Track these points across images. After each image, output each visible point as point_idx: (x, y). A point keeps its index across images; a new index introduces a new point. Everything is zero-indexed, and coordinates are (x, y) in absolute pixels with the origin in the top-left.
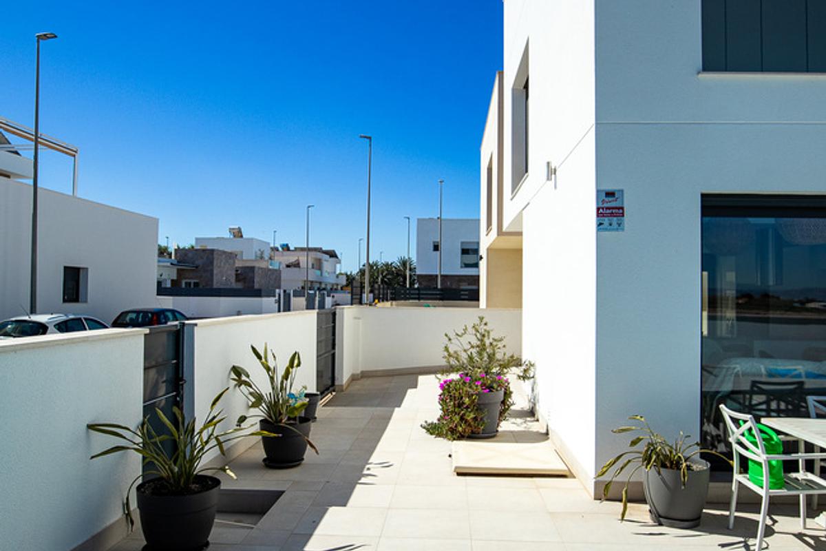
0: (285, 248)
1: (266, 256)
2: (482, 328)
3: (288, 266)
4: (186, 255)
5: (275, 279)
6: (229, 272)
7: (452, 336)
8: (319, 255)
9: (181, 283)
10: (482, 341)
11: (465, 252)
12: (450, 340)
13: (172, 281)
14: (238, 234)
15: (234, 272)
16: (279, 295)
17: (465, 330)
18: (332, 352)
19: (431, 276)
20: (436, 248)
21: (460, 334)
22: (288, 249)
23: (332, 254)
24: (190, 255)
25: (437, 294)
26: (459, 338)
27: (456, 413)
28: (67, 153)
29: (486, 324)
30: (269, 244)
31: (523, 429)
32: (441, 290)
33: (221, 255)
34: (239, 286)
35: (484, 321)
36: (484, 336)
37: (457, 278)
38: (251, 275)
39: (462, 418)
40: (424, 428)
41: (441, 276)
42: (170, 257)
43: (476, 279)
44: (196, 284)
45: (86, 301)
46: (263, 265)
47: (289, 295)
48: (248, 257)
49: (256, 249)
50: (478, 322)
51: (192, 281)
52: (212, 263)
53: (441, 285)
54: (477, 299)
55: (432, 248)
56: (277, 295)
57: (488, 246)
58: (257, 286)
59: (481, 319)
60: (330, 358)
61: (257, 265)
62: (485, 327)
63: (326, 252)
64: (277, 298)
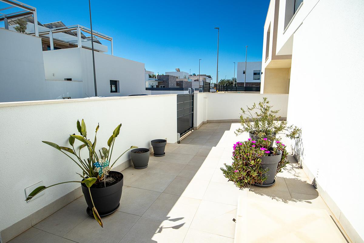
0: (194, 75)
1: (187, 77)
2: (265, 105)
3: (195, 81)
4: (160, 77)
5: (190, 85)
6: (174, 83)
7: (245, 109)
8: (205, 77)
9: (159, 86)
10: (265, 113)
11: (255, 74)
12: (244, 112)
13: (156, 86)
14: (178, 70)
15: (176, 83)
16: (190, 90)
17: (254, 106)
18: (192, 112)
19: (242, 83)
20: (244, 73)
21: (250, 108)
22: (195, 75)
23: (210, 77)
24: (162, 77)
25: (243, 89)
26: (250, 111)
27: (244, 169)
28: (108, 40)
29: (267, 103)
30: (188, 74)
31: (293, 177)
32: (245, 87)
33: (171, 77)
34: (178, 87)
35: (267, 100)
36: (266, 110)
37: (251, 83)
38: (182, 83)
39: (248, 174)
40: (223, 170)
41: (246, 83)
42: (156, 78)
43: (259, 84)
44: (164, 87)
45: (119, 92)
46: (186, 80)
47: (193, 90)
48: (181, 78)
49: (184, 75)
50: (262, 101)
51: (163, 86)
52: (168, 80)
53: (246, 85)
54: (259, 91)
55: (243, 73)
56: (189, 90)
57: (265, 68)
58: (184, 87)
59: (265, 99)
60: (191, 115)
61: (183, 80)
62: (267, 105)
63: (207, 76)
64: (189, 91)
